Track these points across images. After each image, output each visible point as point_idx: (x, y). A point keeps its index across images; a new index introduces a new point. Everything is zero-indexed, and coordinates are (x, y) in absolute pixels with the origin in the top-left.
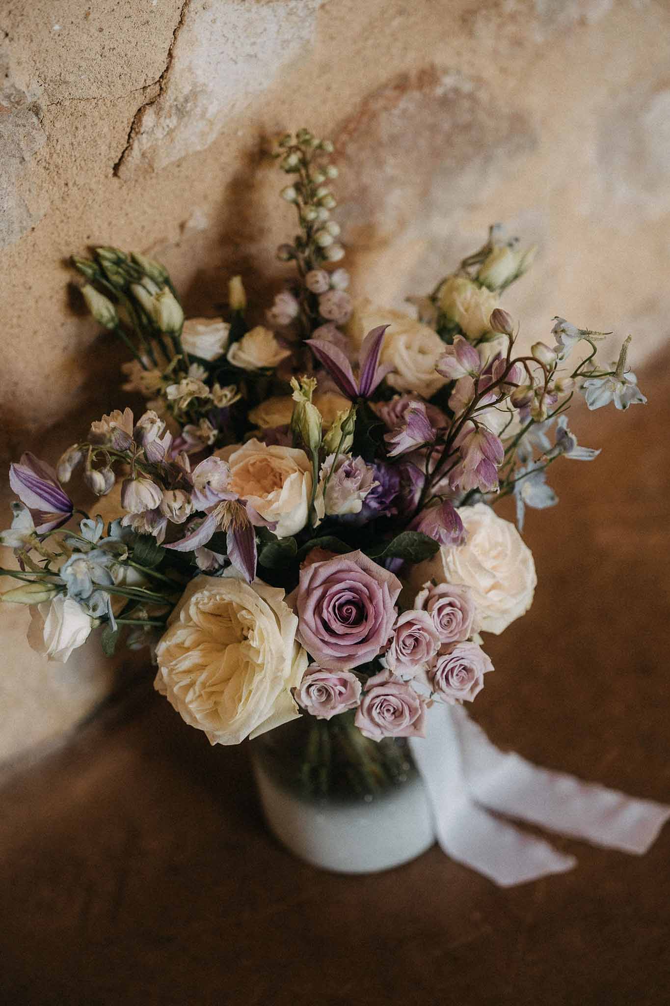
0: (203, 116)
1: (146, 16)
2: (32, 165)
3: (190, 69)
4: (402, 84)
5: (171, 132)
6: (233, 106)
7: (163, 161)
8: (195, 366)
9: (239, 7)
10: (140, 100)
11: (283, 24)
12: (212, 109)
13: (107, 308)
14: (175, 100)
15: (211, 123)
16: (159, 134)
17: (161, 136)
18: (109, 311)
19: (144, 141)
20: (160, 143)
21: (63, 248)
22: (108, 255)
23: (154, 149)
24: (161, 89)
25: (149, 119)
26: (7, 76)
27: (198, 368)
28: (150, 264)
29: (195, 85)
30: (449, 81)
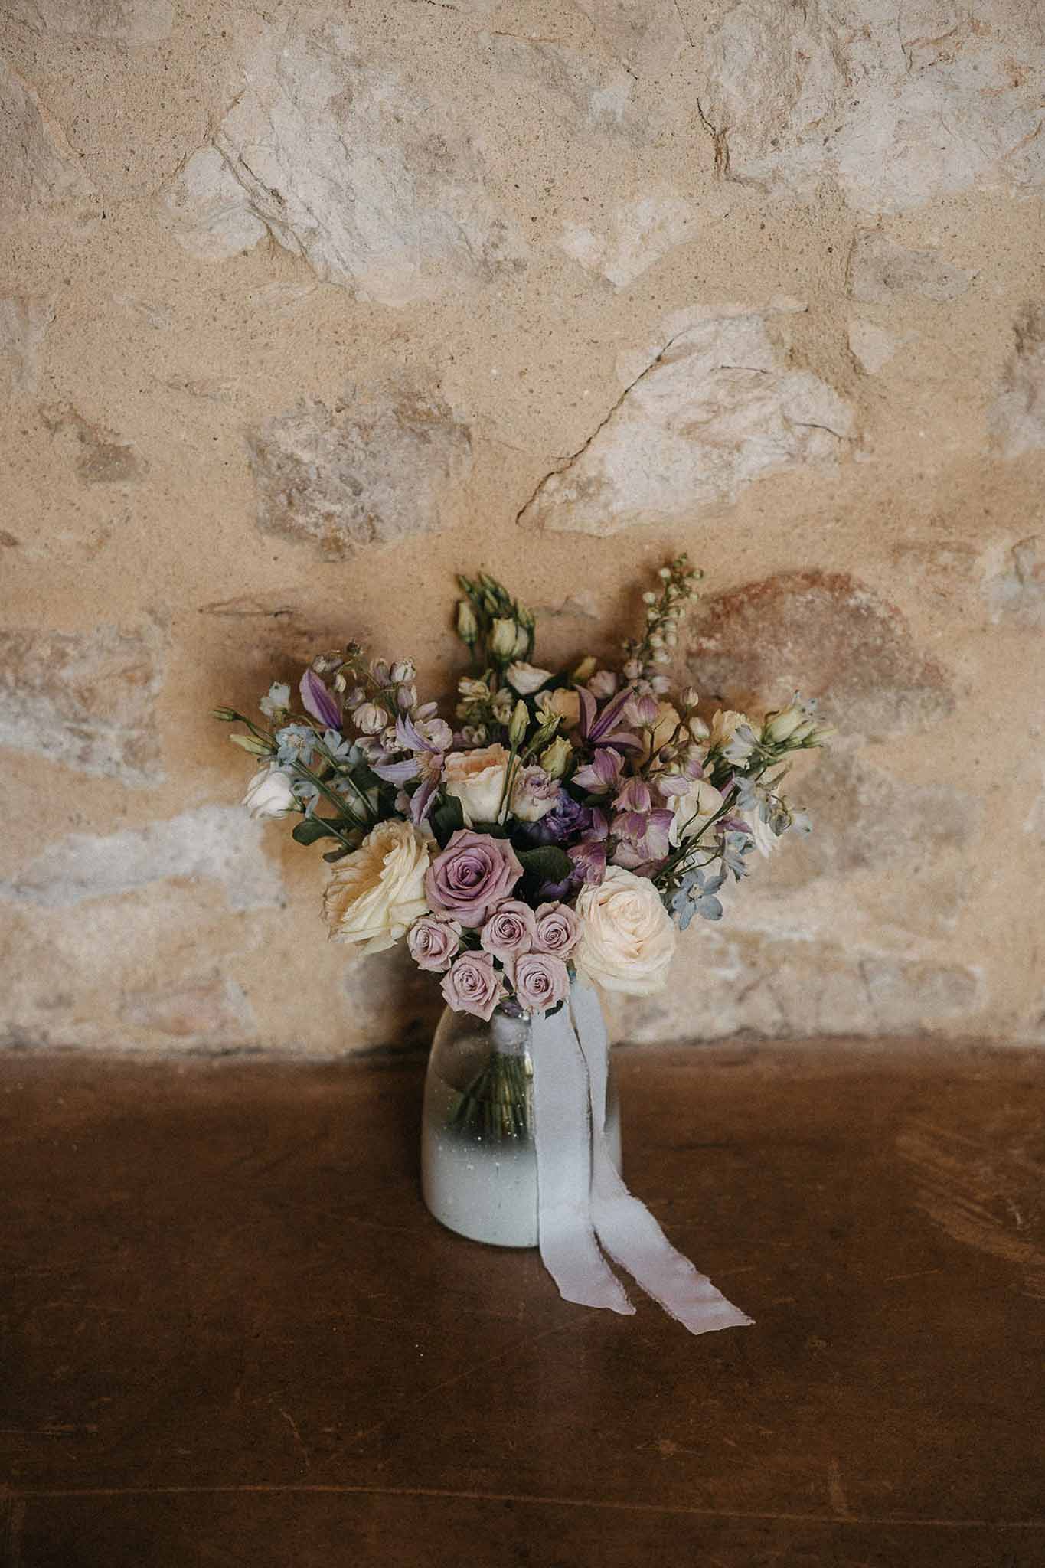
0: (606, 506)
1: (576, 400)
2: (454, 482)
3: (601, 461)
4: (813, 578)
5: (567, 502)
6: (639, 514)
7: (554, 524)
8: (505, 689)
9: (662, 432)
10: (554, 467)
11: (698, 463)
12: (616, 507)
13: (470, 624)
14: (579, 476)
15: (613, 518)
16: (558, 499)
17: (558, 502)
18: (470, 628)
19: (544, 500)
20: (556, 507)
21: (460, 565)
22: (490, 584)
23: (550, 510)
24: (571, 464)
25: (552, 484)
26: (438, 386)
27: (507, 692)
28: (524, 611)
29: (601, 474)
30: (862, 597)
